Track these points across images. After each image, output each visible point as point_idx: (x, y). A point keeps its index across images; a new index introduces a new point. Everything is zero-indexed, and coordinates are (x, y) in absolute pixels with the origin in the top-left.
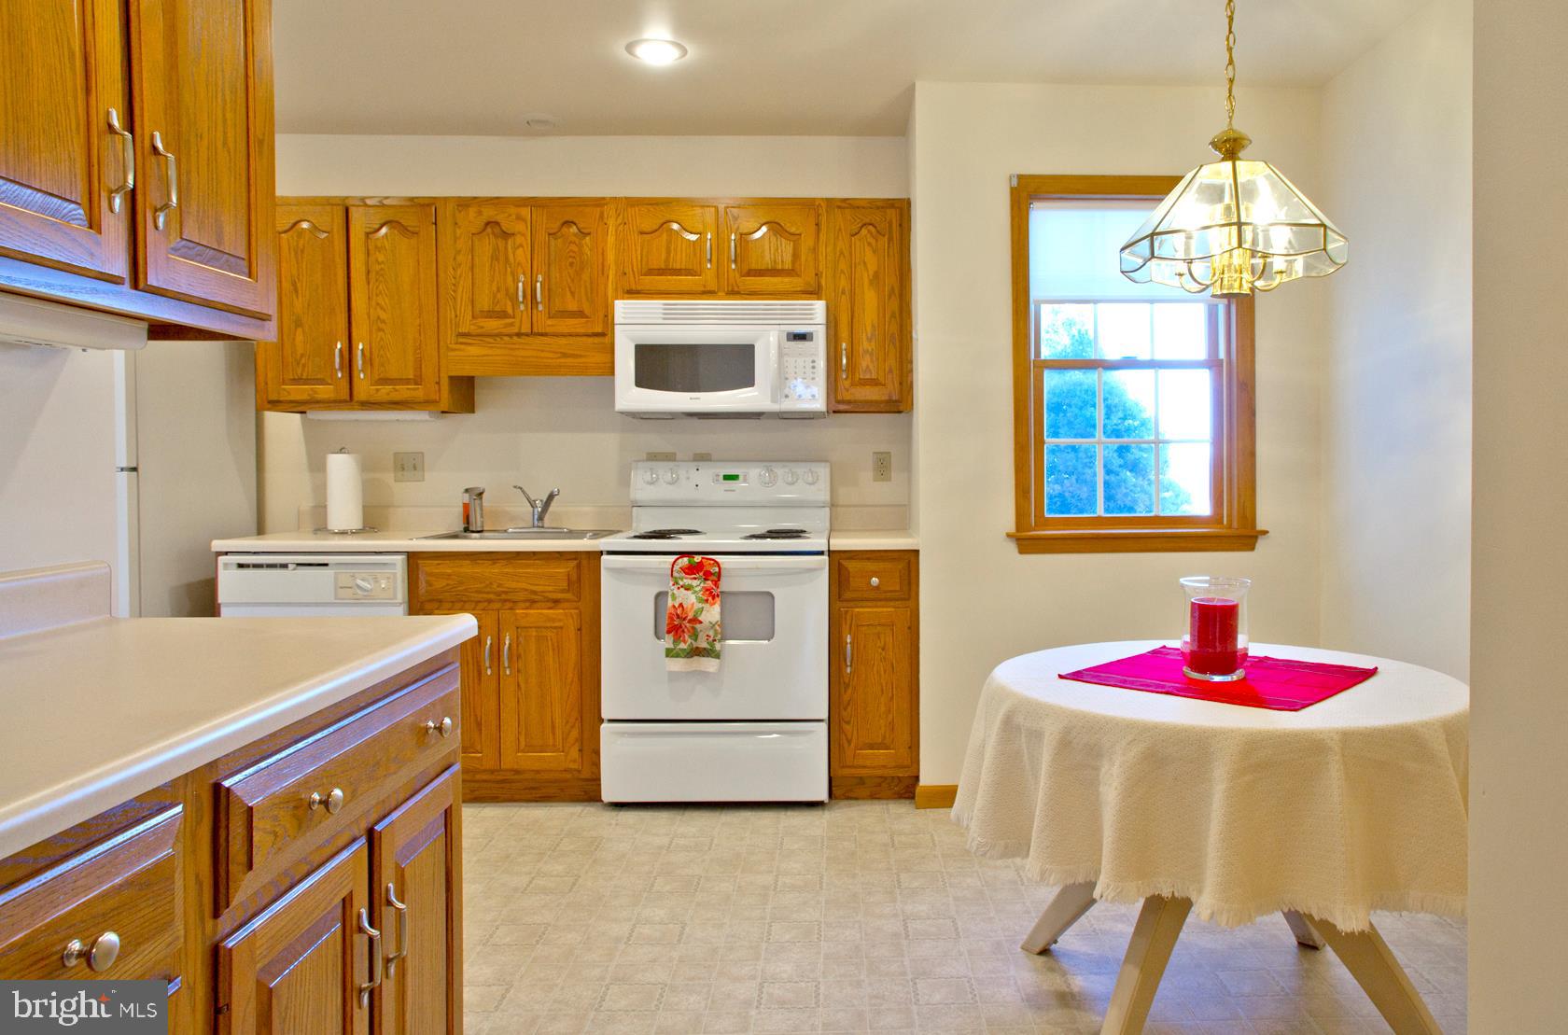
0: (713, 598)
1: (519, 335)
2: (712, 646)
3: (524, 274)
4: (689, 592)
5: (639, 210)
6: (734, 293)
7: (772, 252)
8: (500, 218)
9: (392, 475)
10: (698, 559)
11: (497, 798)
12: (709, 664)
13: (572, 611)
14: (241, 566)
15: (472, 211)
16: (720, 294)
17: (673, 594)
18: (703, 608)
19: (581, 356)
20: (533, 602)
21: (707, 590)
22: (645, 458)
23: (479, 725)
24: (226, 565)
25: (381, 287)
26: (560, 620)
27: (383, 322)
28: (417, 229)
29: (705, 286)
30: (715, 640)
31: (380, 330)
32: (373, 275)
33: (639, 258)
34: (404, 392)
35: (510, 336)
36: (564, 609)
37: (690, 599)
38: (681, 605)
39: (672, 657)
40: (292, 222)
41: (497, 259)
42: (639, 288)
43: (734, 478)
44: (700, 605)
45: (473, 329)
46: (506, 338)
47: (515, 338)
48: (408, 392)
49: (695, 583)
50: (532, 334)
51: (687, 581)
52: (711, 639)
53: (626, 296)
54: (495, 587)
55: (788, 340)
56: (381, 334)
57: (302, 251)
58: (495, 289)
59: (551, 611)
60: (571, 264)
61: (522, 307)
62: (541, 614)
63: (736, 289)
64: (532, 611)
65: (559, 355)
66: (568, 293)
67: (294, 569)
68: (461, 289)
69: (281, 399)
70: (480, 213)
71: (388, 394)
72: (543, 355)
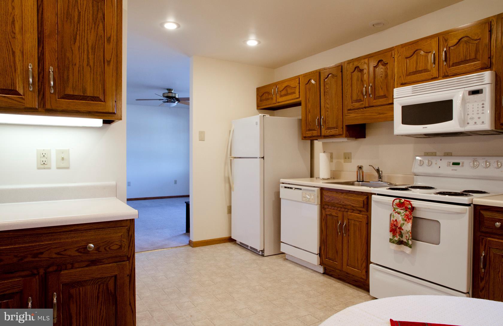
0: (409, 220)
1: (365, 108)
2: (408, 241)
3: (366, 84)
4: (399, 215)
5: (405, 48)
6: (446, 76)
7: (465, 51)
8: (359, 65)
9: (343, 160)
10: (403, 200)
11: (345, 281)
12: (407, 250)
13: (365, 216)
14: (286, 187)
15: (351, 64)
16: (439, 78)
17: (393, 215)
18: (404, 223)
19: (385, 113)
20: (354, 210)
21: (406, 215)
22: (423, 155)
23: (337, 252)
24: (282, 187)
25: (327, 97)
26: (361, 219)
27: (328, 108)
28: (336, 75)
29: (432, 76)
30: (409, 239)
31: (327, 111)
32: (326, 93)
33: (406, 69)
34: (333, 132)
35: (362, 108)
36: (362, 215)
37: (400, 218)
38: (396, 220)
39: (391, 242)
40: (308, 80)
41: (358, 80)
42: (405, 82)
43: (458, 164)
44: (403, 222)
45: (352, 108)
46: (362, 109)
47: (364, 109)
48: (334, 131)
49: (402, 211)
50: (369, 107)
51: (399, 210)
52: (407, 238)
53: (401, 86)
54: (341, 202)
55: (469, 94)
56: (327, 113)
57: (310, 89)
58: (357, 91)
59: (358, 215)
60: (381, 77)
61: (365, 97)
62: (355, 215)
63: (446, 74)
64: (353, 214)
65: (378, 114)
66: (380, 89)
67: (294, 190)
68: (348, 93)
69: (306, 136)
70: (353, 64)
71: (329, 133)
72: (373, 114)
